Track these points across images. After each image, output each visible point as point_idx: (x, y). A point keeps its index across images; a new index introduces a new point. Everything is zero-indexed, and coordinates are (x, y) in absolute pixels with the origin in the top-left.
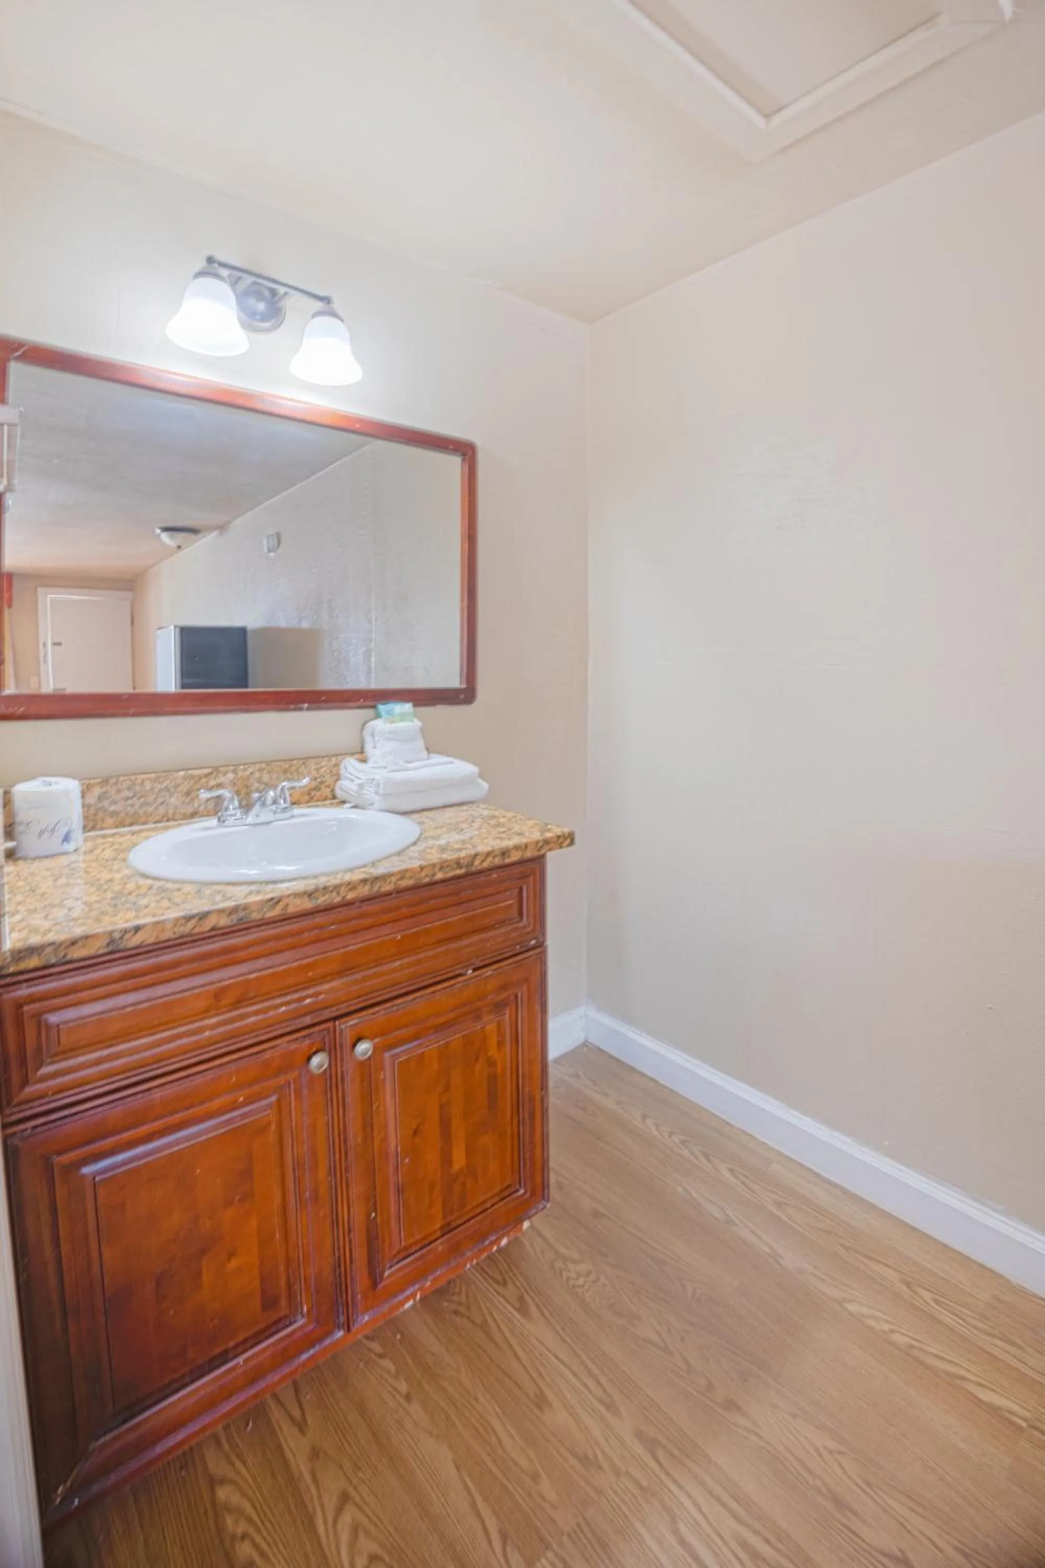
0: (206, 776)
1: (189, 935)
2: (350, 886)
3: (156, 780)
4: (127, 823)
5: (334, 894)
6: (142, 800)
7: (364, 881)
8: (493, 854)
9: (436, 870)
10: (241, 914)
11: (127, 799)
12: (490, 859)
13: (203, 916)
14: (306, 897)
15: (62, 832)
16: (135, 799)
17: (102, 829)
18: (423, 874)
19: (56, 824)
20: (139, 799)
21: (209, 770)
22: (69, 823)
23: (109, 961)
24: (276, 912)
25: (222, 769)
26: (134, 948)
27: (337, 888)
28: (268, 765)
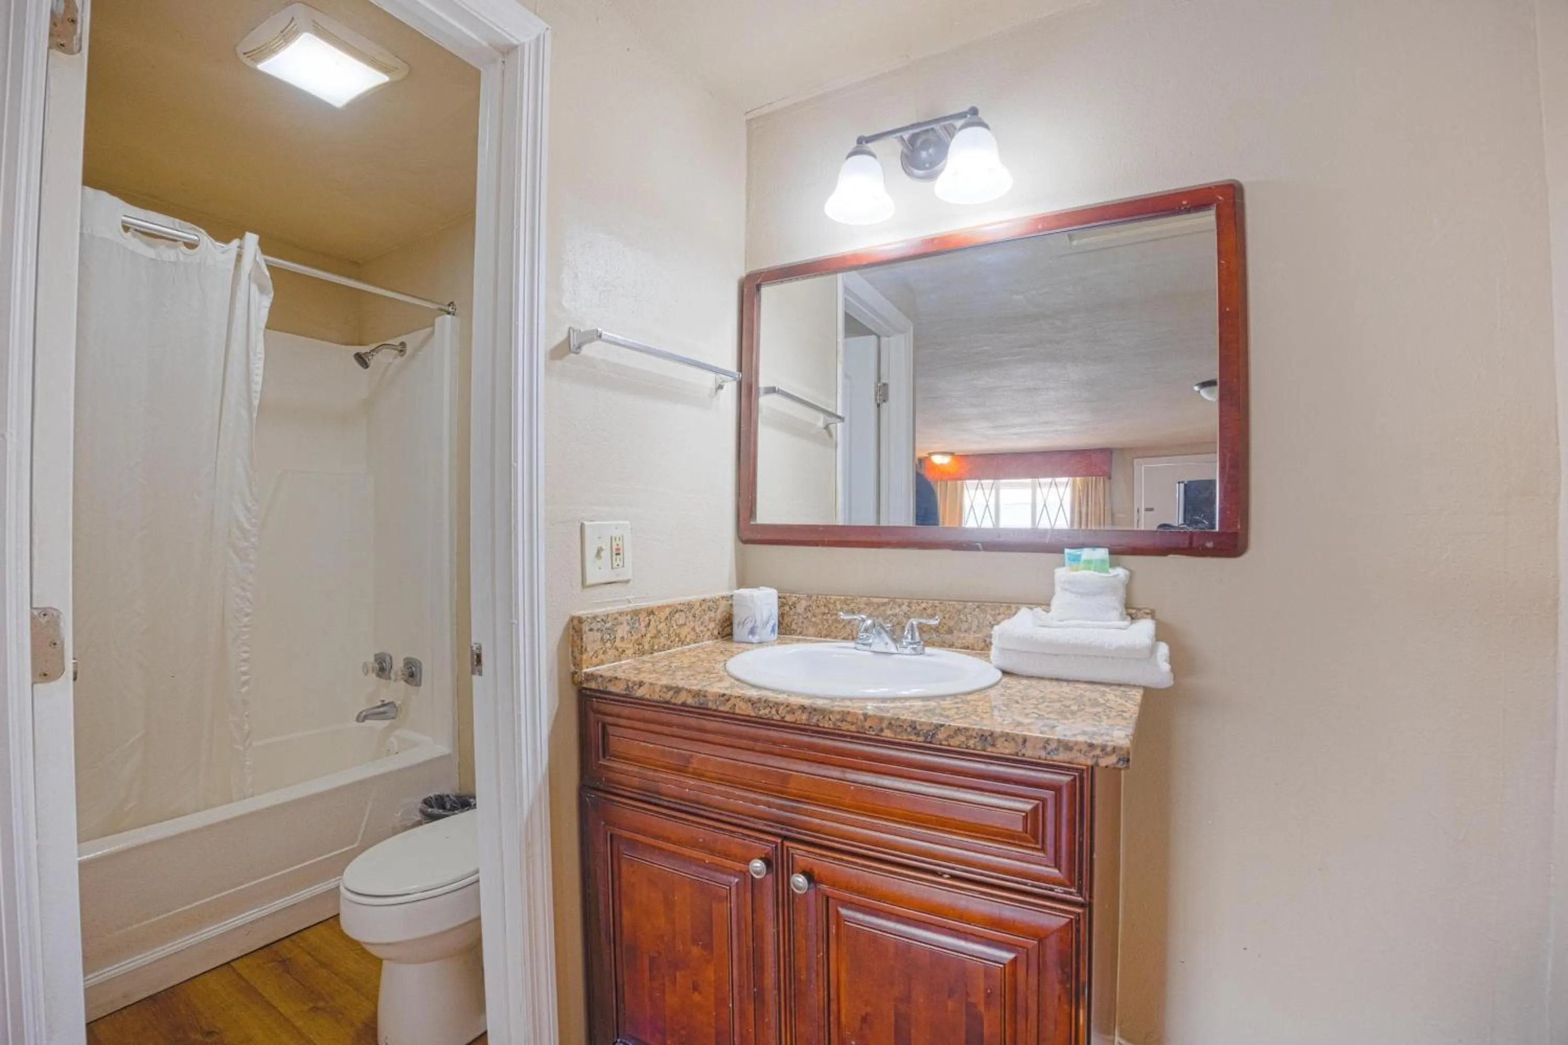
0: (884, 604)
1: (667, 702)
2: (788, 709)
3: (845, 602)
4: (823, 635)
5: (774, 711)
6: (834, 617)
7: (803, 708)
8: (968, 734)
9: (884, 725)
10: (702, 700)
11: (824, 614)
12: (962, 738)
13: (678, 690)
14: (749, 704)
15: (749, 626)
16: (829, 615)
17: (806, 635)
18: (867, 725)
19: (746, 620)
20: (832, 616)
21: (886, 600)
22: (754, 621)
23: (623, 702)
24: (725, 708)
25: (898, 600)
26: (637, 698)
27: (777, 704)
28: (940, 603)
